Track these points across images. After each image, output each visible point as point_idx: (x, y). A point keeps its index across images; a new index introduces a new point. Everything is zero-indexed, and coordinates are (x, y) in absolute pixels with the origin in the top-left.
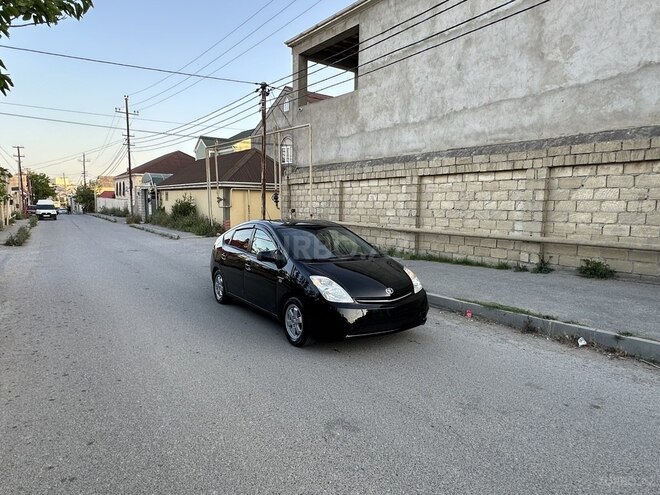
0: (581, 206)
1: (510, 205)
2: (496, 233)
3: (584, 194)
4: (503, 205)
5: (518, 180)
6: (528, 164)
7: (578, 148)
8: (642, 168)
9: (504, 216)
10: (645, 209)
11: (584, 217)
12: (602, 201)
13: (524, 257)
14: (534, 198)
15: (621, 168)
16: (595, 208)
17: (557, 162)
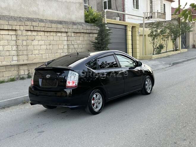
0: (35, 48)
1: (9, 48)
2: (5, 63)
3: (35, 43)
4: (6, 48)
5: (11, 35)
6: (17, 28)
7: (34, 24)
8: (48, 34)
9: (7, 53)
10: (51, 48)
11: (37, 52)
12: (41, 45)
13: (22, 72)
14: (23, 44)
15: (43, 33)
16: (39, 48)
17: (28, 28)
